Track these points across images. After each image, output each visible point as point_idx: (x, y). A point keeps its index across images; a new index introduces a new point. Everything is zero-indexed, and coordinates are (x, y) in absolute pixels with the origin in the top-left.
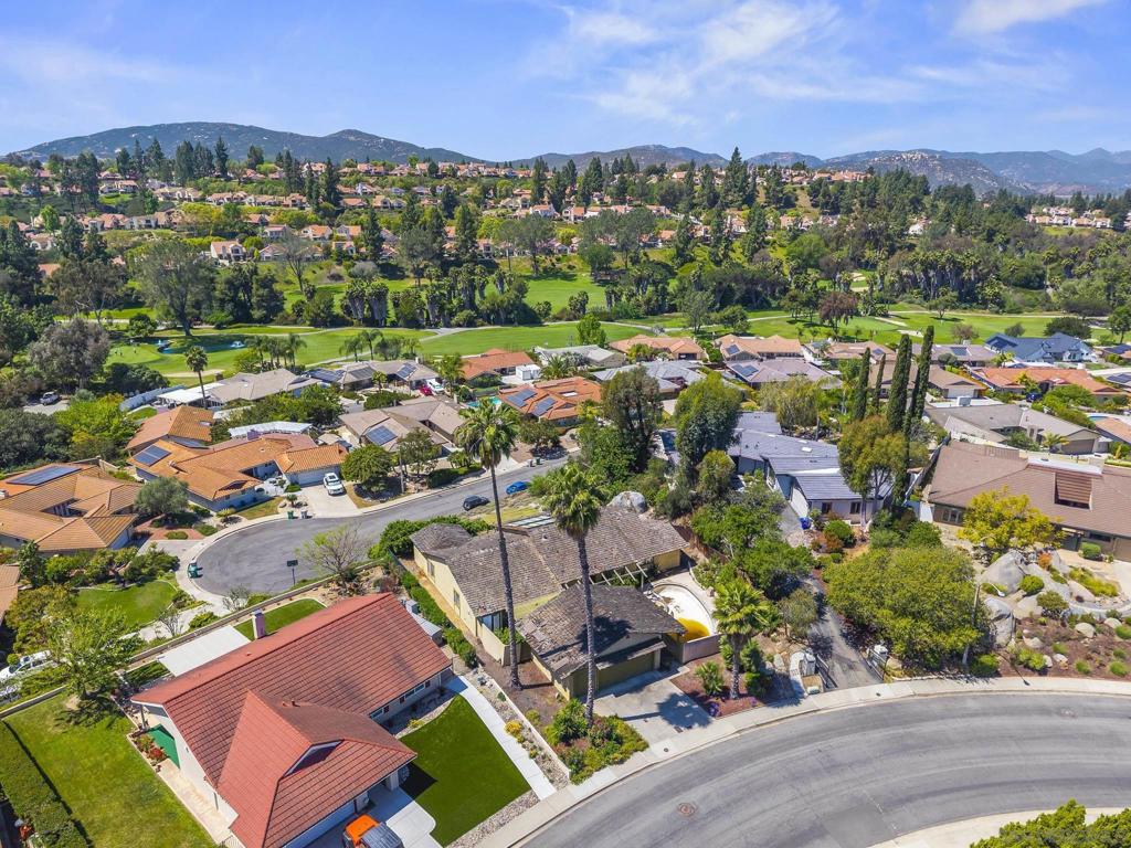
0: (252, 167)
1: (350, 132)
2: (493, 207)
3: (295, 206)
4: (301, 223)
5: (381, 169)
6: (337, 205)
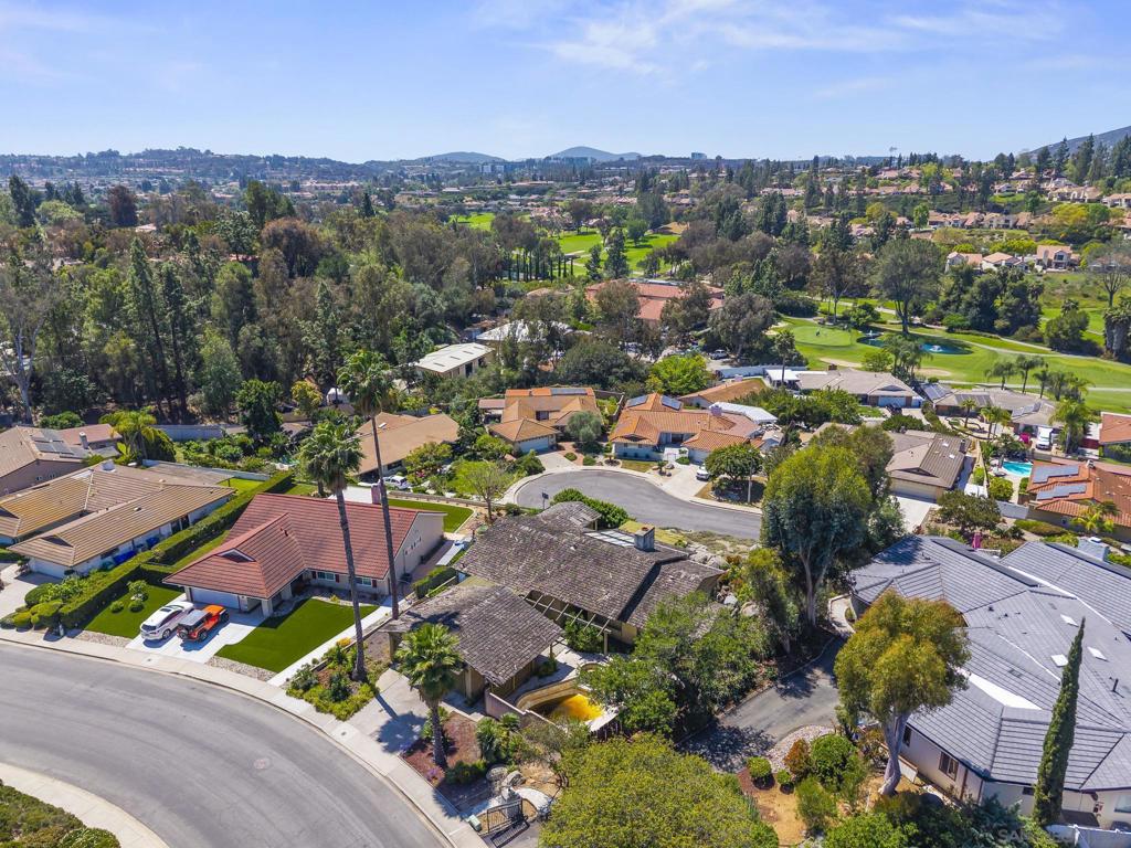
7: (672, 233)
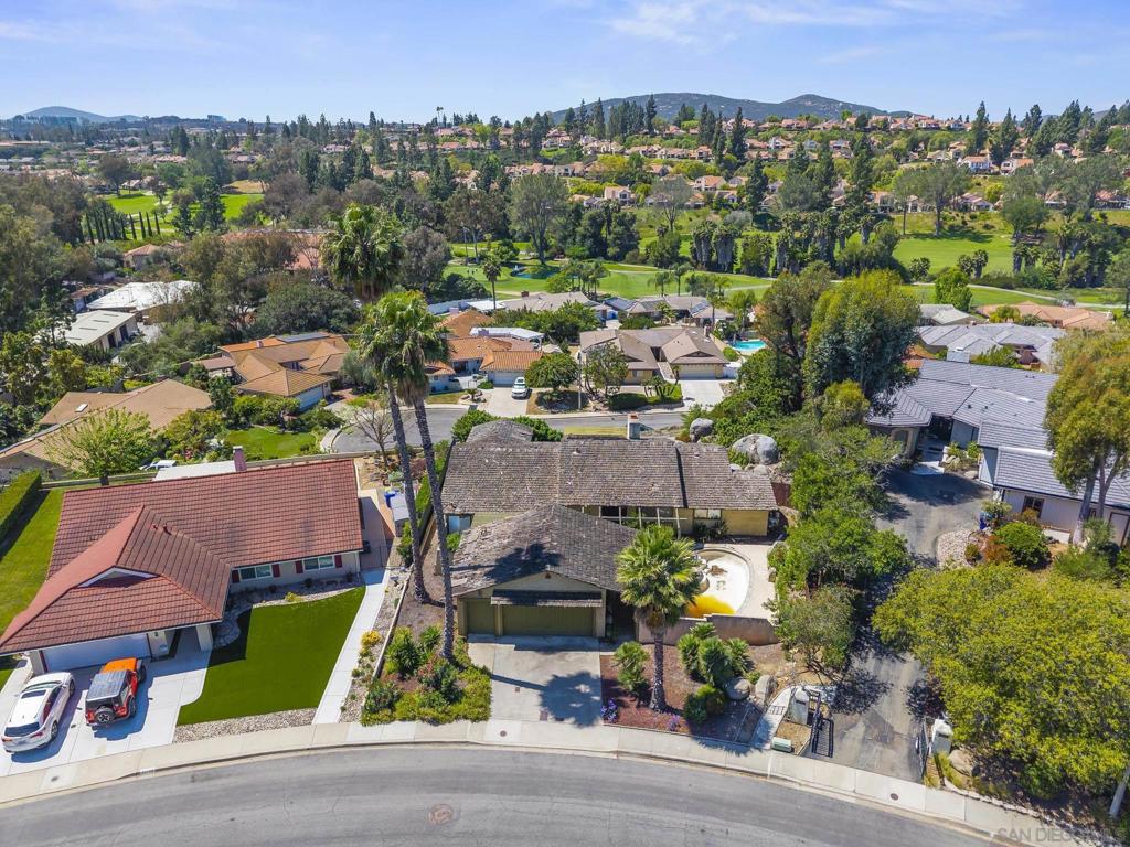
0: (678, 124)
1: (808, 97)
2: (916, 160)
3: (701, 158)
4: (698, 173)
5: (803, 123)
6: (741, 157)
7: (240, 193)
